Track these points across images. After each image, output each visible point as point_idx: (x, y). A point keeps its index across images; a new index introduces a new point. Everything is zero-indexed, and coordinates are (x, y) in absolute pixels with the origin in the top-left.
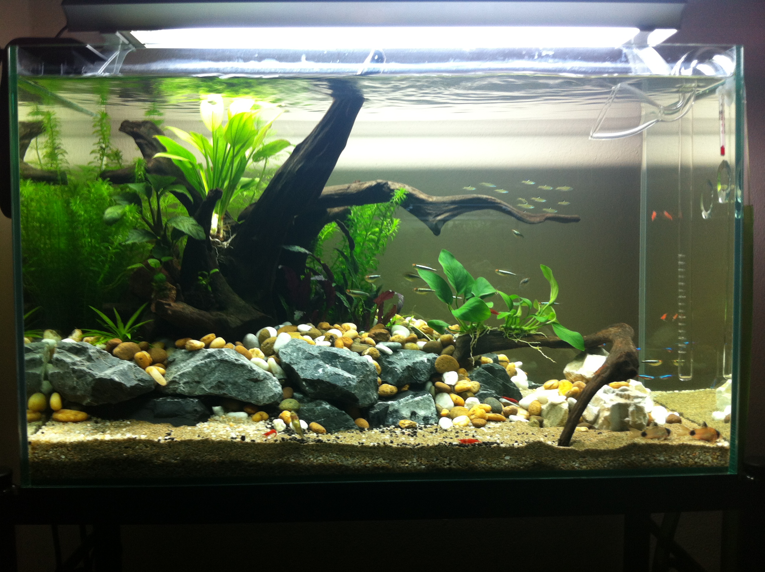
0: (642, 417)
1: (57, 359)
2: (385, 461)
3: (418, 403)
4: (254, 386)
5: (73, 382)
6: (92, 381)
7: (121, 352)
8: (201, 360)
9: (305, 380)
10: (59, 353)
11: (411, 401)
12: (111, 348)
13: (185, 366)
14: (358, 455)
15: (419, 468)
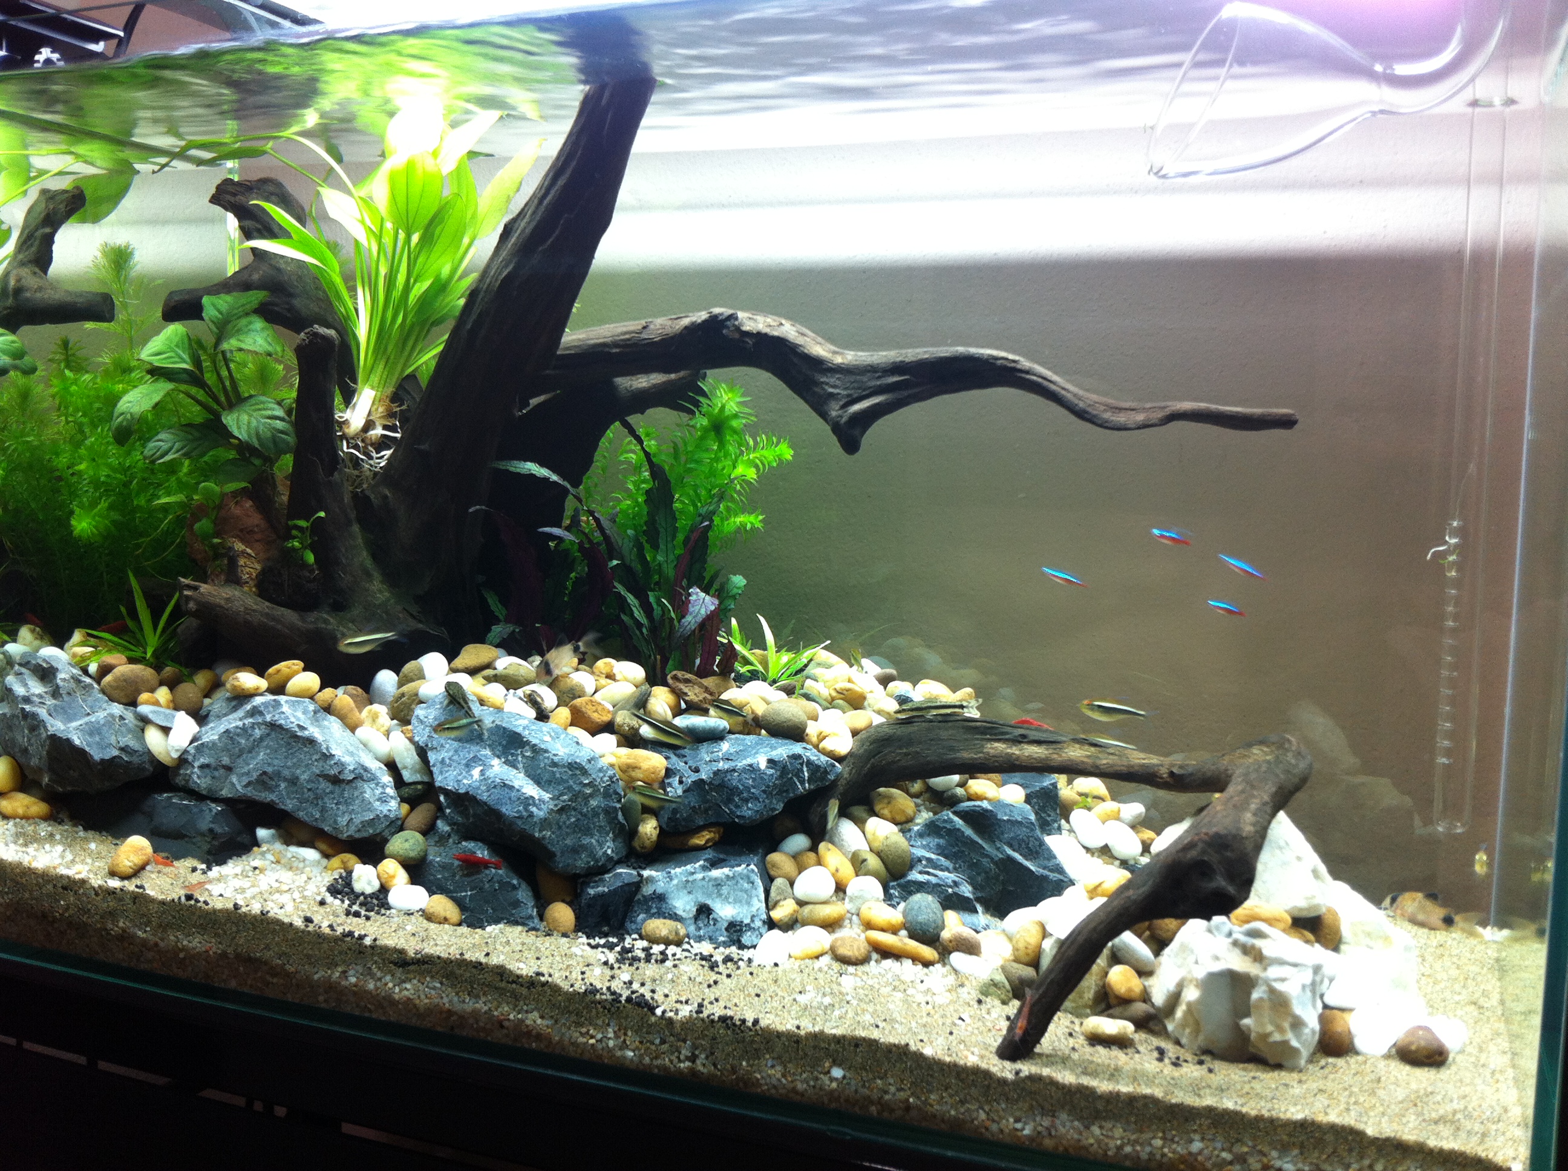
3: (718, 884)
4: (332, 792)
5: (24, 736)
7: (114, 684)
8: (241, 719)
9: (447, 793)
10: (16, 674)
11: (699, 876)
12: (102, 674)
13: (212, 729)
15: (619, 1053)
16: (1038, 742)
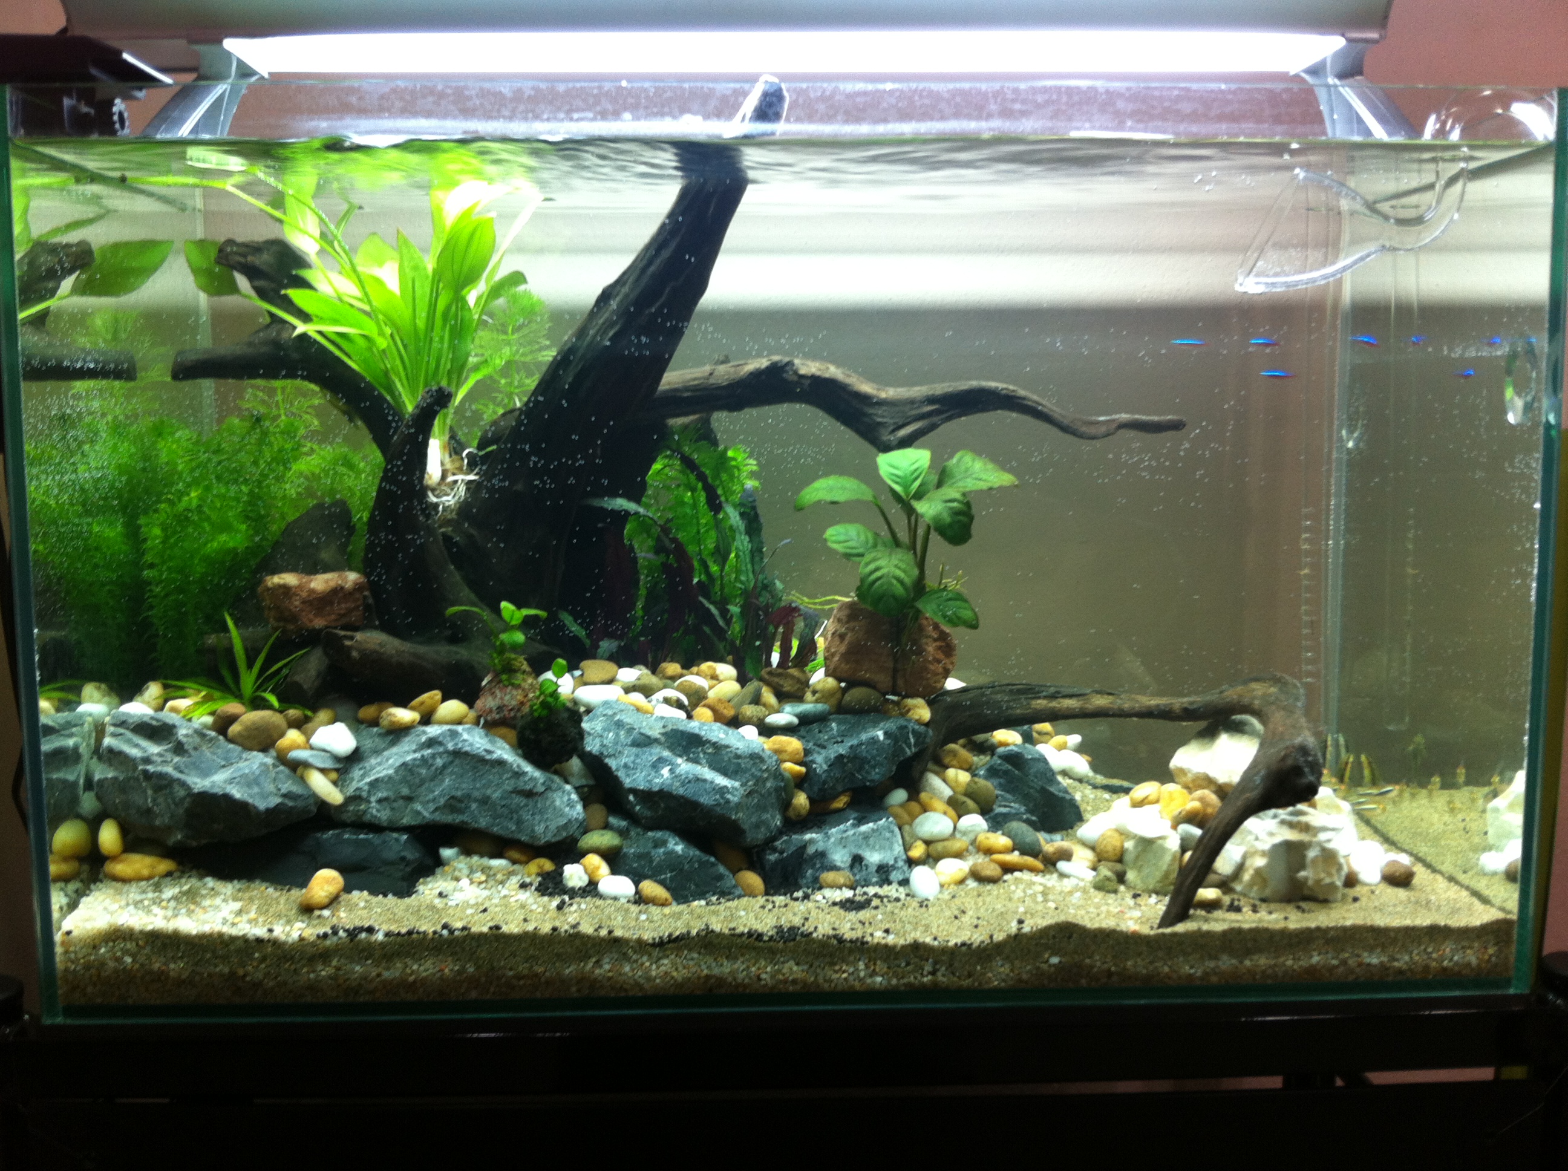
0: (1334, 871)
1: (110, 750)
2: (801, 968)
3: (866, 837)
4: (526, 805)
5: (148, 798)
6: (184, 798)
7: (245, 733)
8: (415, 751)
9: (634, 791)
10: (114, 735)
11: (851, 832)
12: (223, 724)
13: (380, 764)
14: (743, 955)
15: (869, 981)
16: (1071, 696)
